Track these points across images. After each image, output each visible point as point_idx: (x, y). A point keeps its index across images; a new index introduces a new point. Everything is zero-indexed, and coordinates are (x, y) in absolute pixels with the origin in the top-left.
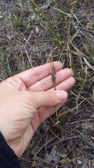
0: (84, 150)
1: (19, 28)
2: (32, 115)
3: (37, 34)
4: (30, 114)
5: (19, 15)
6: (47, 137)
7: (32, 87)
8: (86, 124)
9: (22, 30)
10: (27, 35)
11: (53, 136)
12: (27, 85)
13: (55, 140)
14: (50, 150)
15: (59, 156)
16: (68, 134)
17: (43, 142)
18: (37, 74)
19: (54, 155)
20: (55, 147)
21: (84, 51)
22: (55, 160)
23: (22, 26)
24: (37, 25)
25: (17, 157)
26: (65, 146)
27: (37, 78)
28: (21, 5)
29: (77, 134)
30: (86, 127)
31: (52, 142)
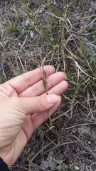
0: (81, 155)
1: (14, 33)
2: (22, 121)
3: (32, 39)
4: (19, 120)
5: (14, 20)
6: (43, 143)
7: (24, 93)
8: (82, 129)
9: (17, 36)
10: (22, 39)
11: (50, 142)
12: (19, 92)
13: (51, 146)
14: (46, 156)
15: (55, 162)
16: (64, 139)
17: (39, 148)
18: (28, 80)
19: (50, 161)
20: (52, 153)
21: (78, 54)
22: (52, 166)
23: (17, 31)
24: (31, 29)
25: (6, 165)
26: (62, 152)
27: (29, 83)
28: (15, 10)
29: (74, 139)
30: (83, 132)
31: (48, 148)
